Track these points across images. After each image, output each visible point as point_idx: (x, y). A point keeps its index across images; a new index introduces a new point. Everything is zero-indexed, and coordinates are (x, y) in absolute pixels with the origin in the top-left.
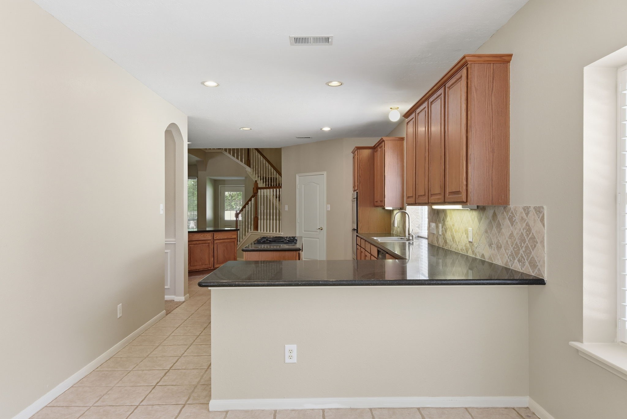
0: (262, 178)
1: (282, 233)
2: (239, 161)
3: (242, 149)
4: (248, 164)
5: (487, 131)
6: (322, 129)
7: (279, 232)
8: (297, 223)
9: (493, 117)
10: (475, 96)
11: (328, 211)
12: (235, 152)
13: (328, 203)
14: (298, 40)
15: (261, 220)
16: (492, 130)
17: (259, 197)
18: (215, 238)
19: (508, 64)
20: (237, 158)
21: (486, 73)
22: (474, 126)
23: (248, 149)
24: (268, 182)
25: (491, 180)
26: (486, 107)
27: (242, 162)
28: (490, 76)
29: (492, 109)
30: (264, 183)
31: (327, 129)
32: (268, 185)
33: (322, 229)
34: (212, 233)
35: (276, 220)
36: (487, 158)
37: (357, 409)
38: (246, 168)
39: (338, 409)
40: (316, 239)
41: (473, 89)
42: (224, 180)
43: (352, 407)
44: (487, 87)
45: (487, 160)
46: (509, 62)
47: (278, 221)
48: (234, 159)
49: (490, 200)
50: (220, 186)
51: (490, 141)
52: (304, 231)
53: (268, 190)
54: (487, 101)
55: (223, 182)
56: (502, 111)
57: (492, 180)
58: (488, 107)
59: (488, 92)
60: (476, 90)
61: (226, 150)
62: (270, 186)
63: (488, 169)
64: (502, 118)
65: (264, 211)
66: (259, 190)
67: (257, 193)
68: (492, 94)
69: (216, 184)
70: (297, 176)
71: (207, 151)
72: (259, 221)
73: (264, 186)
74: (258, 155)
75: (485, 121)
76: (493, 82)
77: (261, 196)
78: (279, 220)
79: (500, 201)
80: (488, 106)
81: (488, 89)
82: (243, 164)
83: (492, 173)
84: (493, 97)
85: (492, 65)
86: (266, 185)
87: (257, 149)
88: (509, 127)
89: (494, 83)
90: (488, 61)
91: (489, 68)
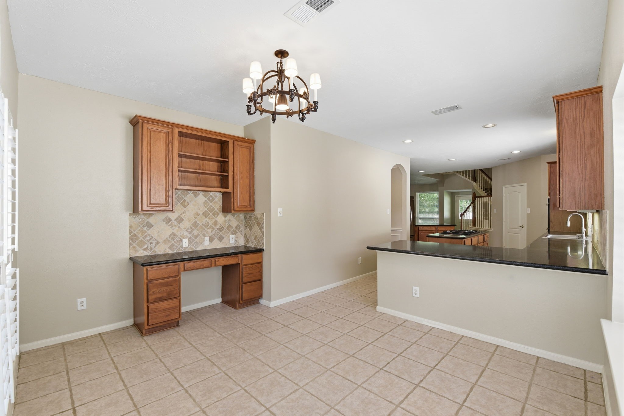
0: (484, 189)
1: (492, 229)
2: (467, 179)
3: (469, 171)
4: (474, 180)
5: (578, 151)
6: (513, 152)
7: (491, 228)
8: (503, 221)
9: (585, 139)
10: (566, 125)
11: (528, 214)
12: (465, 173)
13: (528, 207)
14: (436, 113)
15: (477, 219)
16: (584, 149)
17: (476, 203)
18: (438, 230)
19: (601, 94)
20: (466, 177)
21: (577, 105)
22: (565, 149)
23: (475, 170)
24: (489, 192)
25: (583, 189)
26: (577, 132)
27: (470, 179)
28: (582, 107)
29: (584, 132)
30: (486, 193)
31: (516, 152)
32: (489, 194)
33: (523, 227)
34: (436, 226)
35: (488, 219)
36: (579, 172)
37: (454, 333)
38: (472, 183)
39: (443, 330)
40: (519, 235)
41: (564, 121)
42: (459, 192)
43: (452, 331)
44: (578, 116)
45: (579, 174)
46: (601, 92)
47: (489, 220)
48: (464, 178)
49: (582, 205)
50: (455, 196)
51: (583, 158)
52: (509, 228)
53: (487, 198)
54: (578, 127)
55: (458, 193)
56: (595, 132)
57: (585, 190)
58: (579, 132)
59: (579, 120)
60: (567, 120)
61: (457, 172)
62: (490, 195)
63: (580, 181)
64: (595, 139)
65: (484, 213)
66: (476, 199)
67: (475, 201)
68: (584, 120)
69: (453, 196)
70: (503, 187)
71: (444, 174)
72: (476, 220)
73: (486, 195)
74: (481, 174)
75: (577, 143)
76: (584, 111)
77: (477, 202)
78: (491, 219)
79: (593, 206)
80: (579, 130)
81: (580, 116)
82: (470, 181)
83: (585, 184)
84: (585, 123)
85: (583, 99)
86: (487, 194)
87: (481, 170)
88: (603, 145)
89: (586, 112)
90: (577, 96)
91: (580, 101)
